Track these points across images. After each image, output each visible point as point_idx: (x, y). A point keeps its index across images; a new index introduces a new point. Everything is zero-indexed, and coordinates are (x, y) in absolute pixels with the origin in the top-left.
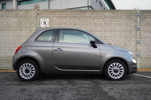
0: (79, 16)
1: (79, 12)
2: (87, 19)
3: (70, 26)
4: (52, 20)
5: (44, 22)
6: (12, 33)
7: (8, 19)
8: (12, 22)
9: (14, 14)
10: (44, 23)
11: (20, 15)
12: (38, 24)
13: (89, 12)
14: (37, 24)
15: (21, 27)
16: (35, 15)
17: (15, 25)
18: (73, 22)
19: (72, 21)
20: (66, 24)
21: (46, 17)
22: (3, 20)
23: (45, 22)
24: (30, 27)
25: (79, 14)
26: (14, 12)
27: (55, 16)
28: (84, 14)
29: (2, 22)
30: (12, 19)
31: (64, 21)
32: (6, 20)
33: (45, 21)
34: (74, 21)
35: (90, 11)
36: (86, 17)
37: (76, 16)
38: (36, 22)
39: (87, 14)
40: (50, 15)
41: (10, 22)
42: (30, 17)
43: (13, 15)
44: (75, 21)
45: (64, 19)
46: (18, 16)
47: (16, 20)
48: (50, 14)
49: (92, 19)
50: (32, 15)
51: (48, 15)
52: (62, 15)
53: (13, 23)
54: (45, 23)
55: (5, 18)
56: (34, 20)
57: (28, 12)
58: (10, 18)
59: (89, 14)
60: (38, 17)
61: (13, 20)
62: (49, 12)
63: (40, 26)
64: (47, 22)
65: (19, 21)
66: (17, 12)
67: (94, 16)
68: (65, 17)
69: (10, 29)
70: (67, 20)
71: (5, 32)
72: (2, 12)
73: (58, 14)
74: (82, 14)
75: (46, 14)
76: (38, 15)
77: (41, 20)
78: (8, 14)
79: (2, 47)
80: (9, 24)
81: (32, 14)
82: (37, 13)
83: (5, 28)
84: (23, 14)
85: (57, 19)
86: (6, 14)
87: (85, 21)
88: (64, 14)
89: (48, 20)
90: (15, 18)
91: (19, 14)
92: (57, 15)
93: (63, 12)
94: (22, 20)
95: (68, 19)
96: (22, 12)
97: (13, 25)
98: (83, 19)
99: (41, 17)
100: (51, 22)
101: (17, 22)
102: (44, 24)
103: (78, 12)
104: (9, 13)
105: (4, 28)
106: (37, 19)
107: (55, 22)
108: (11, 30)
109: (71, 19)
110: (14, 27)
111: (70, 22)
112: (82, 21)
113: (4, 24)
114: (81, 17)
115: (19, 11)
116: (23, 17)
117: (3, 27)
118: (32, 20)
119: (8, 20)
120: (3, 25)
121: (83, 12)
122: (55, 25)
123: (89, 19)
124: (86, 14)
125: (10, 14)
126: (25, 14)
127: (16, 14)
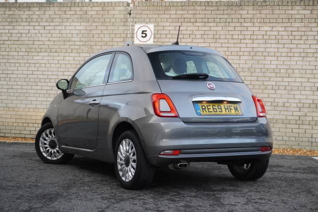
0: (225, 16)
1: (226, 8)
2: (245, 24)
3: (203, 41)
4: (162, 28)
5: (143, 31)
6: (72, 58)
7: (64, 24)
8: (72, 32)
9: (78, 13)
10: (142, 33)
11: (89, 16)
12: (129, 36)
13: (251, 8)
14: (127, 37)
15: (92, 43)
16: (122, 16)
17: (78, 39)
18: (211, 33)
19: (209, 29)
20: (194, 36)
21: (147, 20)
22: (53, 28)
23: (146, 31)
24: (111, 43)
25: (225, 12)
26: (78, 9)
27: (168, 16)
28: (238, 12)
29: (51, 32)
30: (72, 24)
31: (189, 28)
32: (60, 28)
33: (144, 29)
34: (212, 29)
35: (253, 5)
36: (242, 20)
37: (218, 16)
38: (125, 32)
39: (245, 12)
40: (157, 16)
41: (68, 32)
42: (113, 20)
43: (75, 16)
44: (216, 28)
45: (189, 24)
46: (85, 17)
47: (81, 27)
48: (157, 12)
49: (257, 24)
50: (115, 16)
51: (151, 16)
52: (186, 16)
53: (74, 35)
54: (144, 35)
55: (58, 24)
56: (121, 28)
57: (107, 8)
58: (68, 24)
59: (250, 12)
60: (129, 20)
61: (73, 28)
62: (154, 8)
63: (133, 42)
64: (148, 33)
65: (87, 28)
66: (84, 9)
67: (263, 16)
68: (192, 20)
69: (67, 47)
70: (196, 28)
71: (57, 54)
72: (52, 9)
73: (174, 12)
74: (232, 13)
75: (148, 12)
76: (130, 14)
77: (137, 26)
78: (64, 13)
79: (50, 88)
80: (65, 35)
81: (117, 12)
82: (127, 10)
83: (57, 47)
84: (95, 13)
85: (171, 24)
86: (59, 13)
87: (239, 29)
88: (190, 12)
89: (151, 26)
90: (79, 24)
91: (88, 12)
92: (173, 16)
93: (188, 8)
94: (95, 27)
95: (198, 24)
96: (94, 9)
97: (73, 39)
98: (234, 25)
99: (137, 20)
100: (160, 32)
101: (82, 32)
102: (142, 37)
103: (222, 8)
104: (65, 11)
105: (55, 47)
106: (126, 24)
107: (168, 32)
108: (70, 51)
109: (206, 24)
110: (77, 43)
111: (203, 32)
112: (232, 29)
113: (55, 35)
114: (230, 20)
115: (88, 5)
116: (96, 20)
117: (52, 43)
118: (116, 28)
119: (63, 28)
120: (54, 39)
121: (235, 8)
122: (167, 40)
123: (249, 24)
124: (241, 12)
125: (67, 13)
126: (101, 12)
127: (81, 13)
